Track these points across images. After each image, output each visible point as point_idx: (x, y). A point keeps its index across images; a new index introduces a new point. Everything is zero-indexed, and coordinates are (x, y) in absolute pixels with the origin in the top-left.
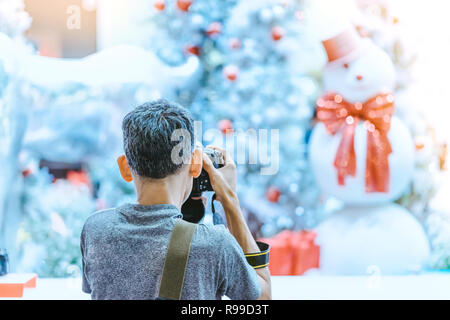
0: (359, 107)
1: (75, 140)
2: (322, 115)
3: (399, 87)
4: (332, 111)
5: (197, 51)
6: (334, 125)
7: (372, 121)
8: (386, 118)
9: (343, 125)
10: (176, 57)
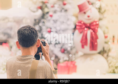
0: (88, 25)
1: (5, 34)
2: (77, 27)
3: (100, 19)
4: (80, 26)
5: (41, 8)
6: (81, 30)
7: (92, 29)
8: (96, 28)
9: (84, 30)
10: (35, 10)
